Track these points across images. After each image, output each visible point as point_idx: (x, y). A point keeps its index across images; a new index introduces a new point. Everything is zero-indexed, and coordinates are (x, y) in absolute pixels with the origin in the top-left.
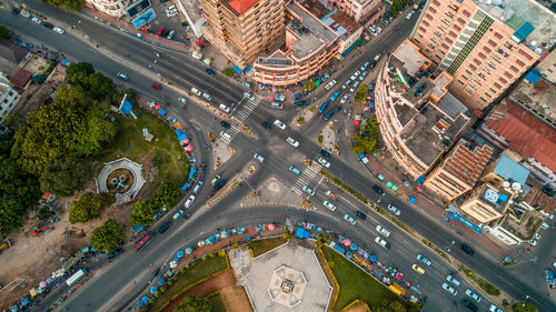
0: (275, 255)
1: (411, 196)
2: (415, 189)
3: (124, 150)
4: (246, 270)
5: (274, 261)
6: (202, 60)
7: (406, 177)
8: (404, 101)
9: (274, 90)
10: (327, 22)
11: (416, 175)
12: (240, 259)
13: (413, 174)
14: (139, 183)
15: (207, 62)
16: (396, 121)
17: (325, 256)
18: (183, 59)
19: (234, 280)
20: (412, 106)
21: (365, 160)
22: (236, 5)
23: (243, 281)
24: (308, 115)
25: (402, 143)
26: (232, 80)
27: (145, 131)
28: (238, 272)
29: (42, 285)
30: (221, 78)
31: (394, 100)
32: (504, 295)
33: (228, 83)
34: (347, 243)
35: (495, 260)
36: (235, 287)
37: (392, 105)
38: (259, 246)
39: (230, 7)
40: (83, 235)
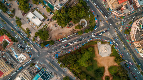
0: (105, 45)
1: (130, 44)
2: (131, 43)
3: (85, 18)
4: (99, 45)
5: (104, 46)
6: (104, 4)
7: (131, 40)
8: (139, 29)
9: (115, 16)
10: (131, 6)
11: (133, 41)
12: (99, 43)
13: (133, 40)
14: (86, 25)
15: (105, 5)
16: (135, 32)
17: (112, 48)
18: (100, 3)
19: (97, 46)
20: (140, 31)
21: (126, 35)
22: (119, 2)
23: (98, 47)
24: (119, 23)
25: (134, 36)
26: (108, 11)
27: (89, 15)
28: (98, 45)
29: (68, 36)
30: (106, 10)
31: (137, 28)
32: (136, 63)
33: (107, 11)
34: (117, 47)
35: (138, 58)
36: (97, 47)
37: (136, 29)
38: (103, 43)
39: (118, 2)
40: (75, 31)
